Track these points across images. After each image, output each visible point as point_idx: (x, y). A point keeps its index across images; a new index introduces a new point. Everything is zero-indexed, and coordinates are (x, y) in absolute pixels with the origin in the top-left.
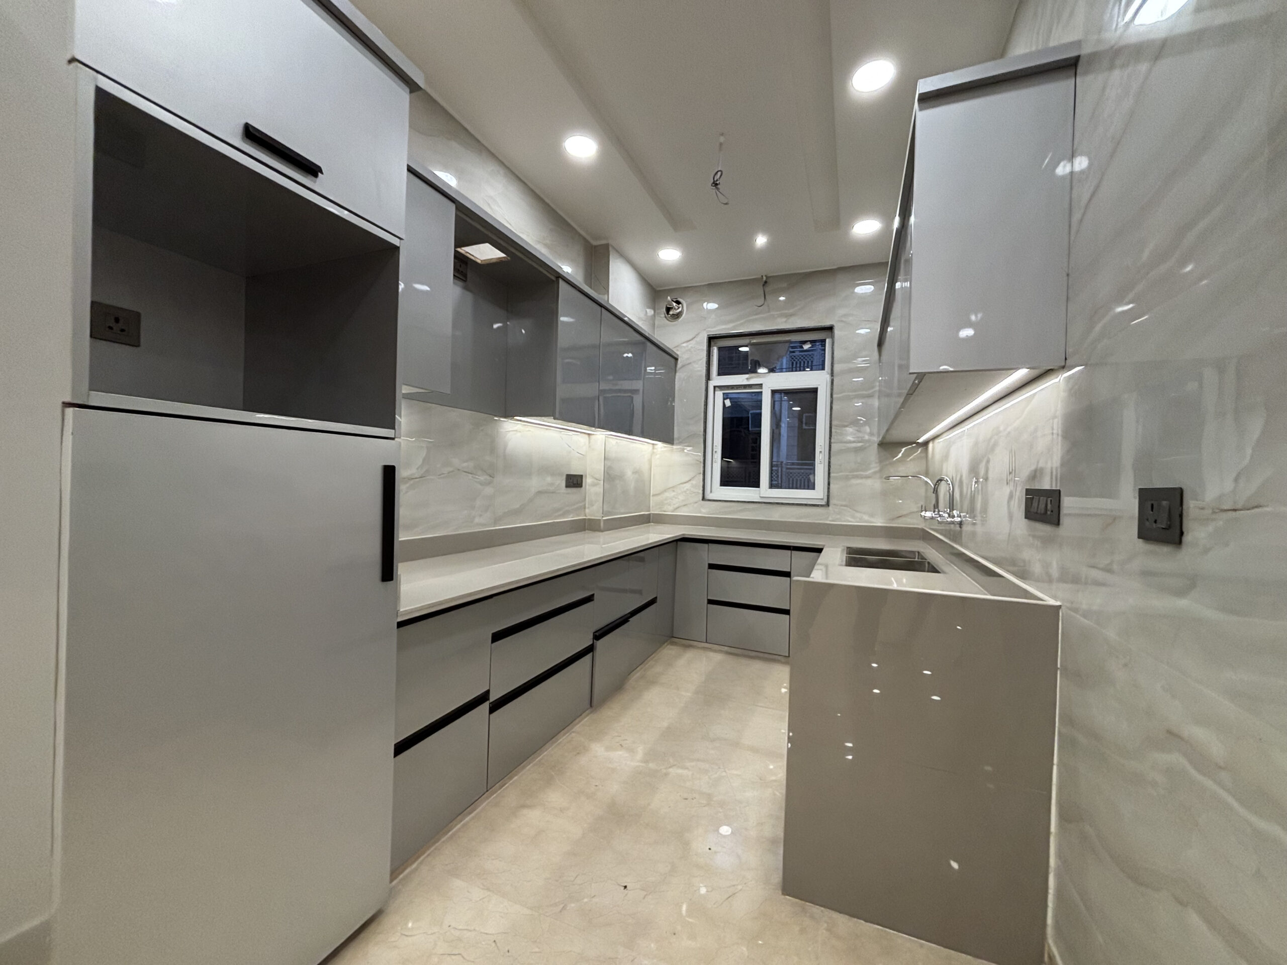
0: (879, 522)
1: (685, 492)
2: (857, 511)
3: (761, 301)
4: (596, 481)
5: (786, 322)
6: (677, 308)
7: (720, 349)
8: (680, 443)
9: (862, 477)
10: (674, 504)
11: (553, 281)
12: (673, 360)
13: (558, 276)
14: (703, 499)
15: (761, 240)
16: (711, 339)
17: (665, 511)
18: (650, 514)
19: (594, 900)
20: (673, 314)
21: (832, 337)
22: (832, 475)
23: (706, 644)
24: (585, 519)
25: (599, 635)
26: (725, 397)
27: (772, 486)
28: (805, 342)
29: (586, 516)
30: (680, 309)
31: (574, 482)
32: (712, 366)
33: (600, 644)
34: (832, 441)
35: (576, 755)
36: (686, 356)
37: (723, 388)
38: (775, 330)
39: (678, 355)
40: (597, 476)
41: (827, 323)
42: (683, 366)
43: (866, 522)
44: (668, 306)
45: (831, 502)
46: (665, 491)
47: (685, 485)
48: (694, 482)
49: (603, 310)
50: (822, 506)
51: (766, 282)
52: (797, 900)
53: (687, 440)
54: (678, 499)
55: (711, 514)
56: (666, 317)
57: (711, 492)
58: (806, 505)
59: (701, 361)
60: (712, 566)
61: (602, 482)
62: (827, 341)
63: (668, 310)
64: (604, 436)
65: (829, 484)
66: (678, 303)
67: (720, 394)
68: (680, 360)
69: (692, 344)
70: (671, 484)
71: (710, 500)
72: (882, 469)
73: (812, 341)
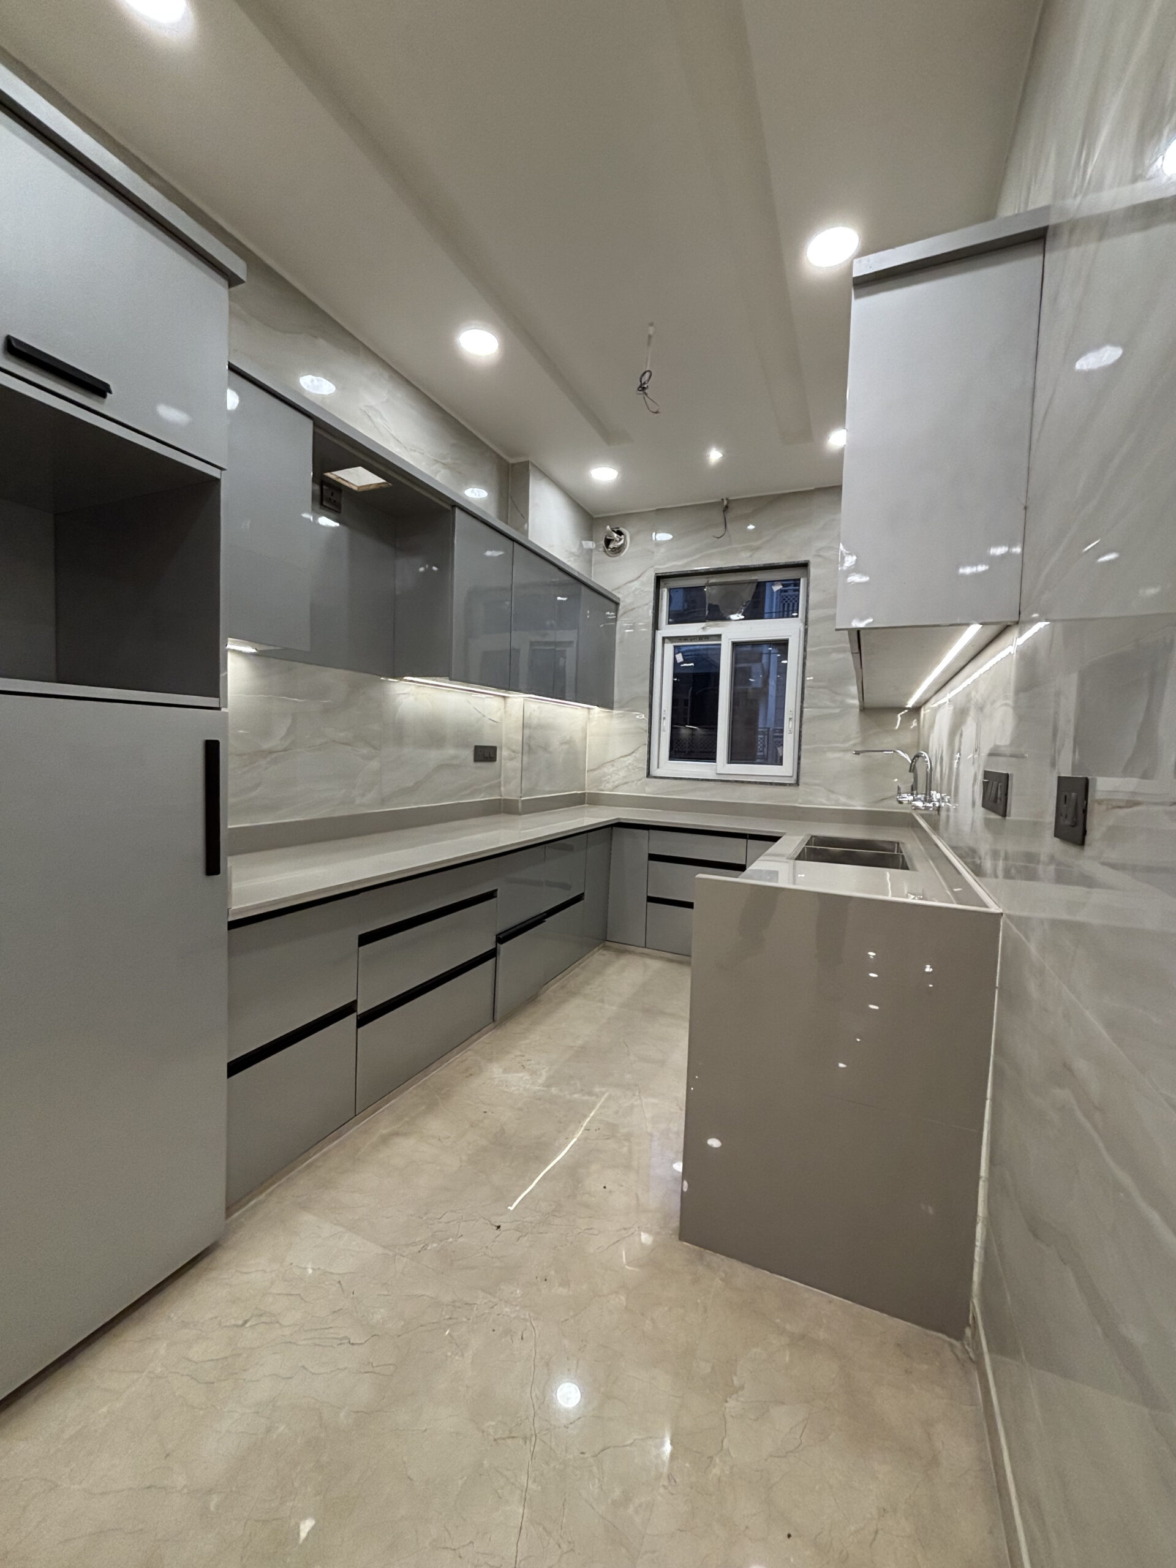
0: (858, 805)
1: (627, 767)
2: (832, 792)
3: (720, 531)
4: (513, 754)
5: (751, 556)
6: (618, 539)
7: (670, 590)
8: (621, 707)
9: (839, 750)
10: (614, 782)
11: (448, 511)
12: (613, 606)
13: (453, 504)
14: (648, 775)
15: (715, 456)
16: (660, 579)
17: (602, 791)
18: (584, 794)
19: (460, 1240)
20: (614, 548)
21: (807, 576)
22: (803, 747)
23: (645, 949)
24: (500, 799)
25: (503, 938)
26: (677, 651)
27: (730, 760)
28: (773, 582)
29: (501, 796)
30: (622, 542)
31: (486, 754)
32: (661, 612)
33: (503, 948)
34: (805, 705)
35: (467, 1077)
36: (629, 600)
37: (674, 640)
38: (738, 568)
39: (619, 599)
40: (514, 748)
41: (801, 559)
42: (626, 613)
43: (845, 805)
44: (608, 538)
45: (801, 781)
46: (603, 765)
47: (626, 759)
48: (637, 755)
49: (515, 544)
50: (790, 785)
51: (727, 507)
52: (696, 1247)
53: (628, 705)
54: (619, 775)
55: (656, 794)
56: (605, 551)
57: (658, 767)
58: (771, 784)
59: (647, 607)
60: (653, 857)
61: (520, 755)
62: (802, 580)
63: (608, 542)
64: (522, 699)
65: (799, 758)
66: (620, 533)
67: (669, 647)
68: (622, 605)
69: (636, 584)
70: (610, 757)
71: (656, 777)
72: (864, 741)
73: (784, 581)
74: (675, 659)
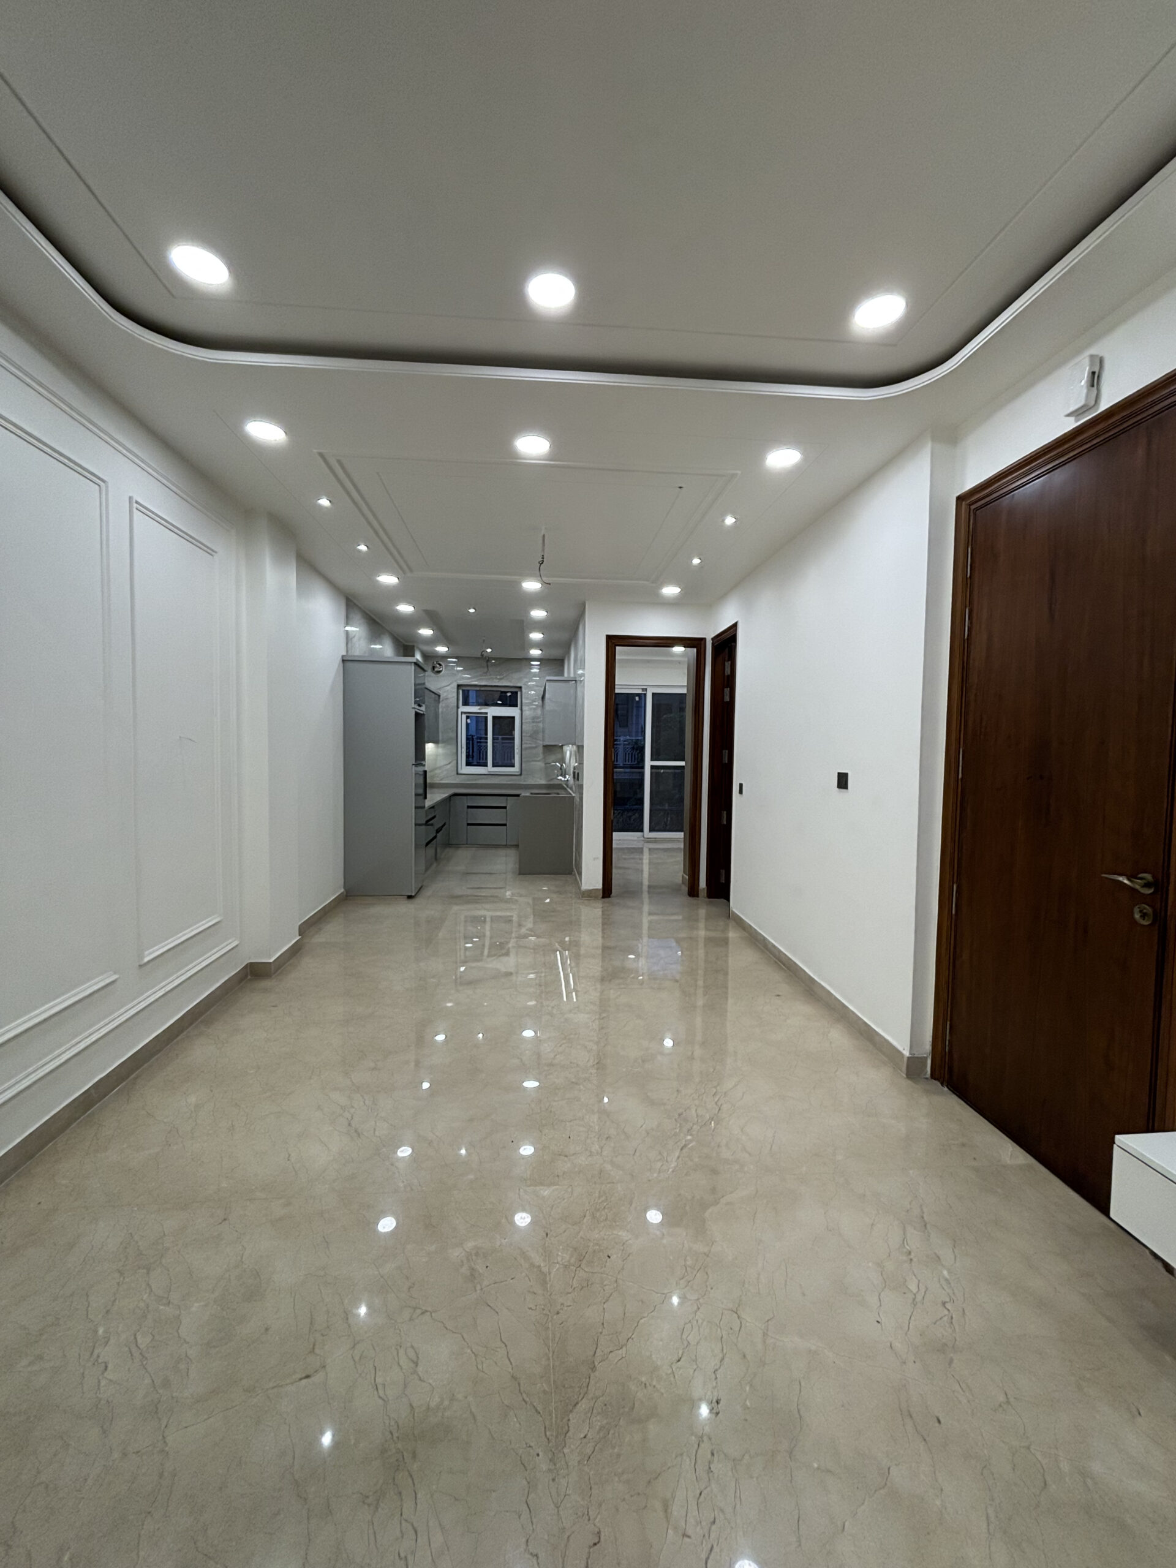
0: (543, 782)
2: (534, 777)
3: (486, 670)
5: (499, 682)
7: (463, 691)
8: (443, 742)
9: (535, 761)
10: (441, 777)
14: (457, 774)
16: (459, 686)
17: (435, 781)
20: (437, 671)
21: (521, 691)
22: (522, 760)
26: (467, 718)
27: (493, 766)
28: (508, 692)
30: (441, 669)
32: (460, 701)
34: (522, 742)
36: (445, 694)
37: (466, 713)
38: (494, 686)
41: (519, 685)
42: (443, 700)
43: (538, 782)
44: (434, 666)
45: (523, 773)
46: (436, 769)
47: (446, 766)
48: (451, 764)
51: (488, 660)
53: (446, 742)
54: (443, 774)
55: (462, 781)
56: (432, 671)
57: (461, 769)
58: (510, 775)
59: (453, 698)
63: (434, 668)
65: (522, 764)
66: (440, 665)
67: (464, 716)
68: (441, 697)
69: (448, 688)
70: (438, 765)
71: (461, 774)
72: (544, 758)
73: (511, 692)
74: (467, 722)
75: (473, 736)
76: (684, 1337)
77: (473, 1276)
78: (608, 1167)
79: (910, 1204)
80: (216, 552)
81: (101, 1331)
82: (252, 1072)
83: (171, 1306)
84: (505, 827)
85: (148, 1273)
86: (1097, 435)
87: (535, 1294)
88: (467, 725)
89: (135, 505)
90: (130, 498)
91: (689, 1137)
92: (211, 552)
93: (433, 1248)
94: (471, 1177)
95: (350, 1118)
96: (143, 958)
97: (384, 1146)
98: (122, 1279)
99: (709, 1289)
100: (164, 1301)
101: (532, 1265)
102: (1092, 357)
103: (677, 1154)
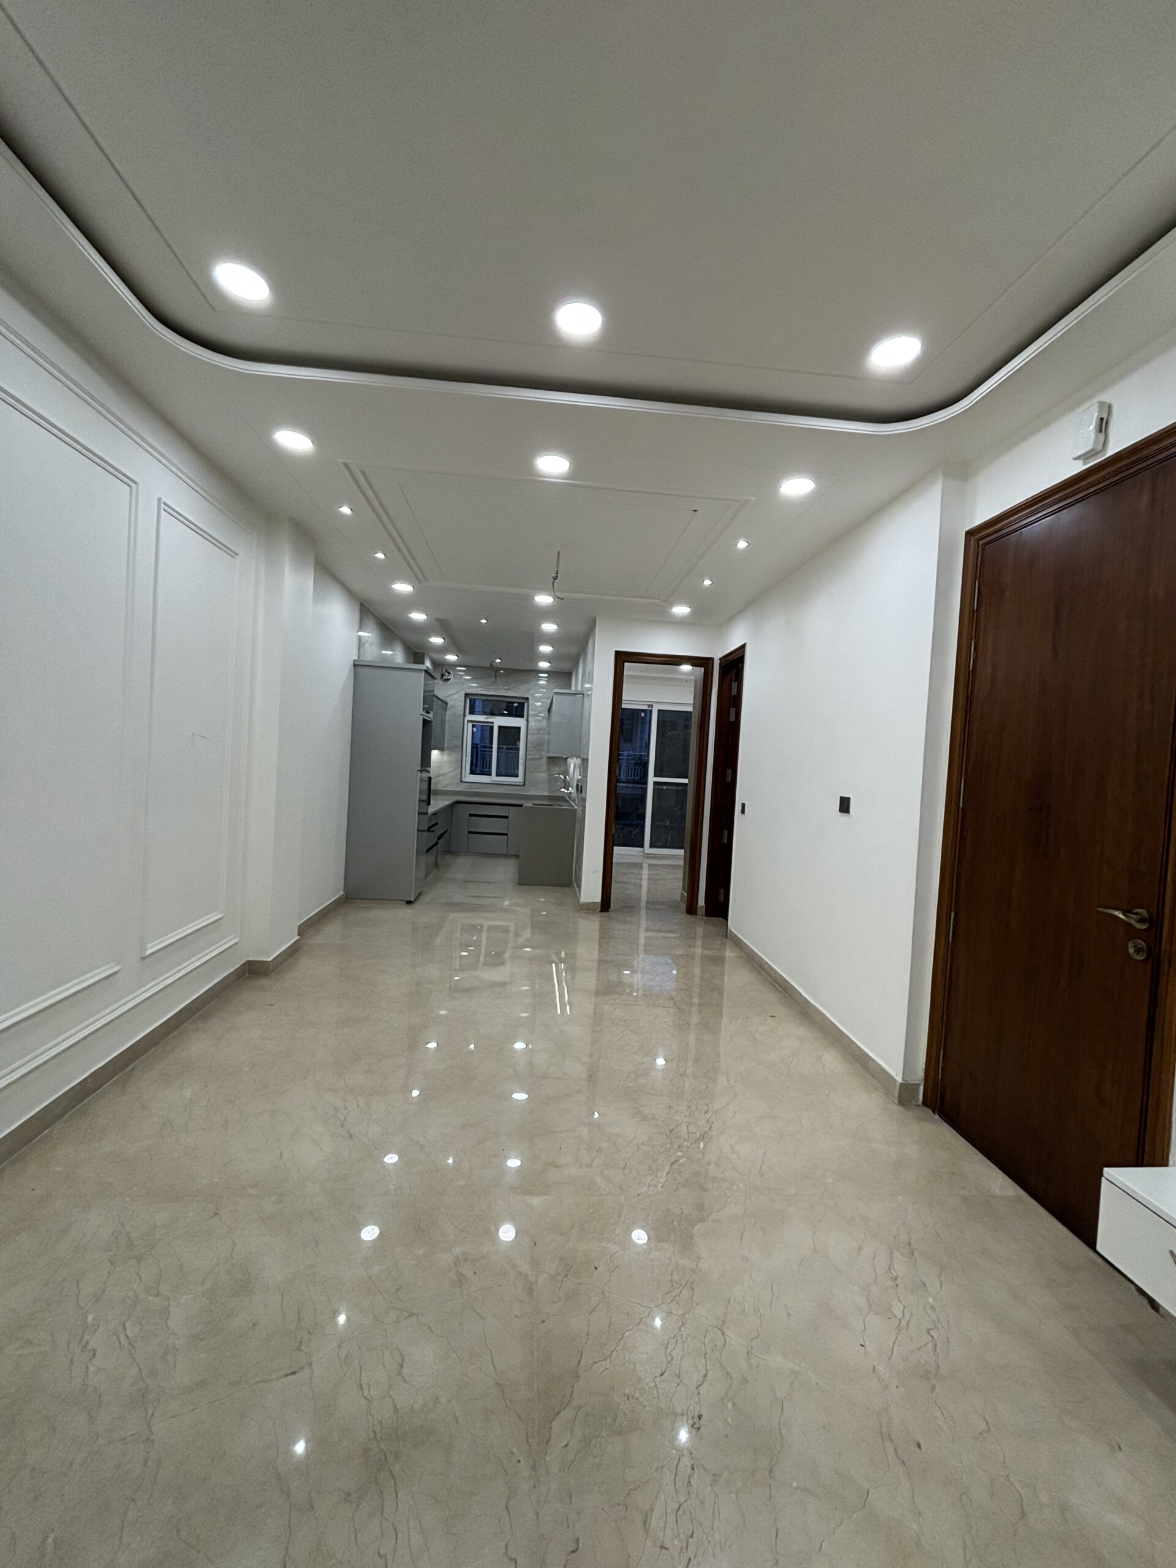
0: (546, 793)
1: (450, 777)
2: (537, 788)
3: (494, 679)
6: (448, 676)
7: (470, 699)
8: (448, 750)
9: (539, 772)
10: (444, 784)
12: (444, 704)
14: (461, 781)
16: (467, 695)
17: (439, 788)
20: (445, 679)
21: (528, 702)
22: (527, 771)
23: (469, 854)
25: (440, 838)
26: (473, 727)
27: (497, 775)
28: (515, 702)
30: (450, 677)
32: (467, 709)
33: (439, 841)
34: (527, 754)
36: (453, 702)
37: (472, 721)
38: (501, 696)
39: (447, 702)
41: (526, 696)
42: (450, 708)
43: (541, 793)
45: (526, 783)
46: (439, 776)
48: (455, 772)
50: (521, 785)
51: (496, 671)
53: (452, 749)
54: (447, 781)
55: (465, 789)
56: (441, 679)
57: (465, 777)
58: (514, 785)
59: (460, 706)
63: (443, 675)
65: (525, 775)
66: (449, 673)
67: (470, 725)
68: (449, 704)
69: (456, 696)
70: (442, 773)
71: (465, 782)
72: (548, 769)
73: (518, 703)
74: (473, 730)
75: (477, 745)
76: (669, 1351)
77: (461, 1280)
78: (598, 1180)
79: (898, 1229)
80: (236, 554)
81: (90, 1318)
82: (247, 1069)
83: (160, 1297)
84: (506, 837)
85: (139, 1263)
86: (1103, 479)
87: (522, 1302)
88: (473, 732)
89: (163, 506)
90: (159, 500)
91: (679, 1154)
92: (233, 554)
93: (421, 1252)
94: (462, 1182)
95: (343, 1120)
96: (146, 950)
97: (376, 1149)
98: (112, 1268)
99: (694, 1305)
100: (155, 1292)
101: (520, 1274)
102: (1101, 404)
103: (667, 1169)
